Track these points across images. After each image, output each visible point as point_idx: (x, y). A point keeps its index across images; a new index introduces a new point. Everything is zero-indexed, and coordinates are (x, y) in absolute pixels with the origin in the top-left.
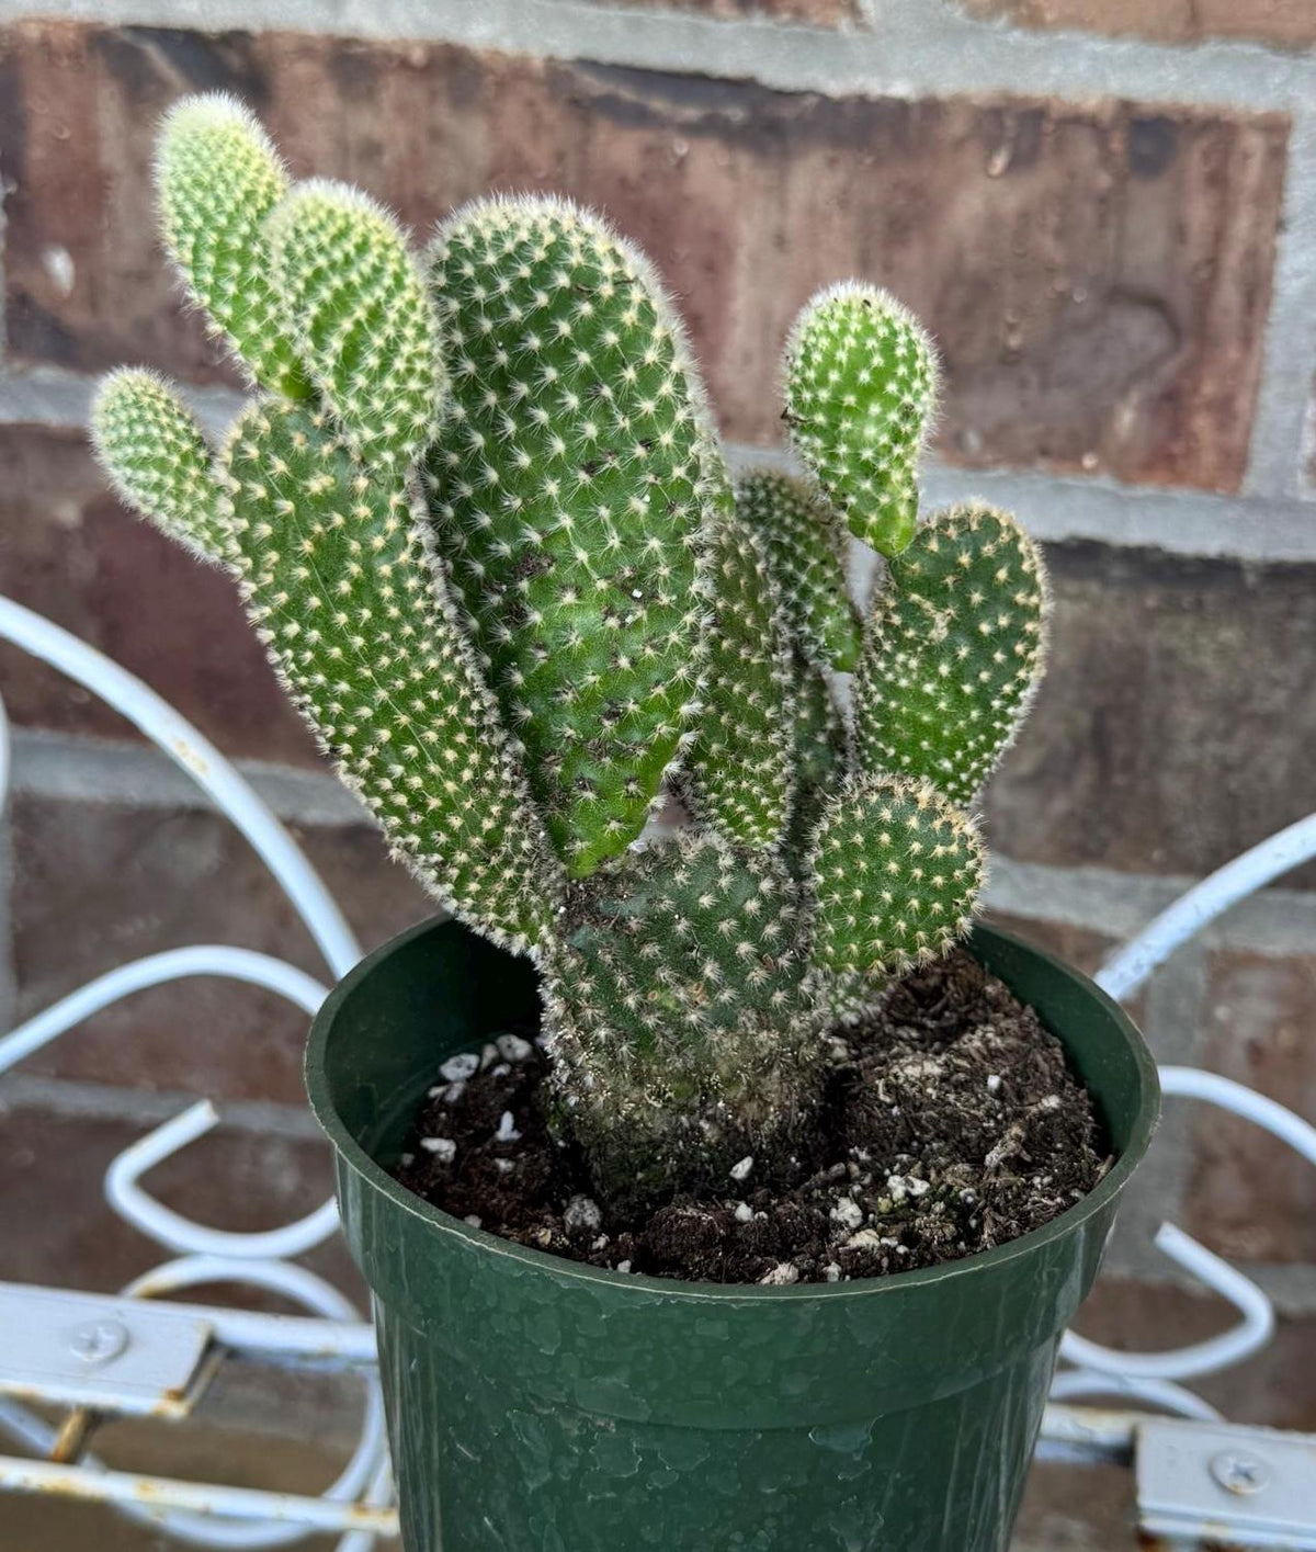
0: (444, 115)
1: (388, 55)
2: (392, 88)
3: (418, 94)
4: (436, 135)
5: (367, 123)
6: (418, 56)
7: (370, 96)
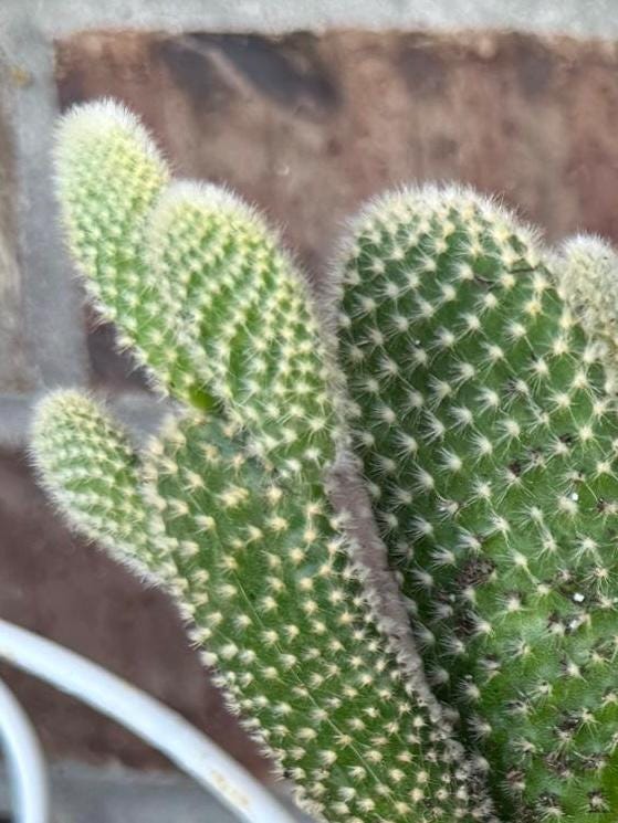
0: (516, 107)
1: (455, 48)
2: (462, 82)
3: (487, 87)
4: (510, 128)
5: (438, 121)
6: (485, 47)
7: (440, 91)
